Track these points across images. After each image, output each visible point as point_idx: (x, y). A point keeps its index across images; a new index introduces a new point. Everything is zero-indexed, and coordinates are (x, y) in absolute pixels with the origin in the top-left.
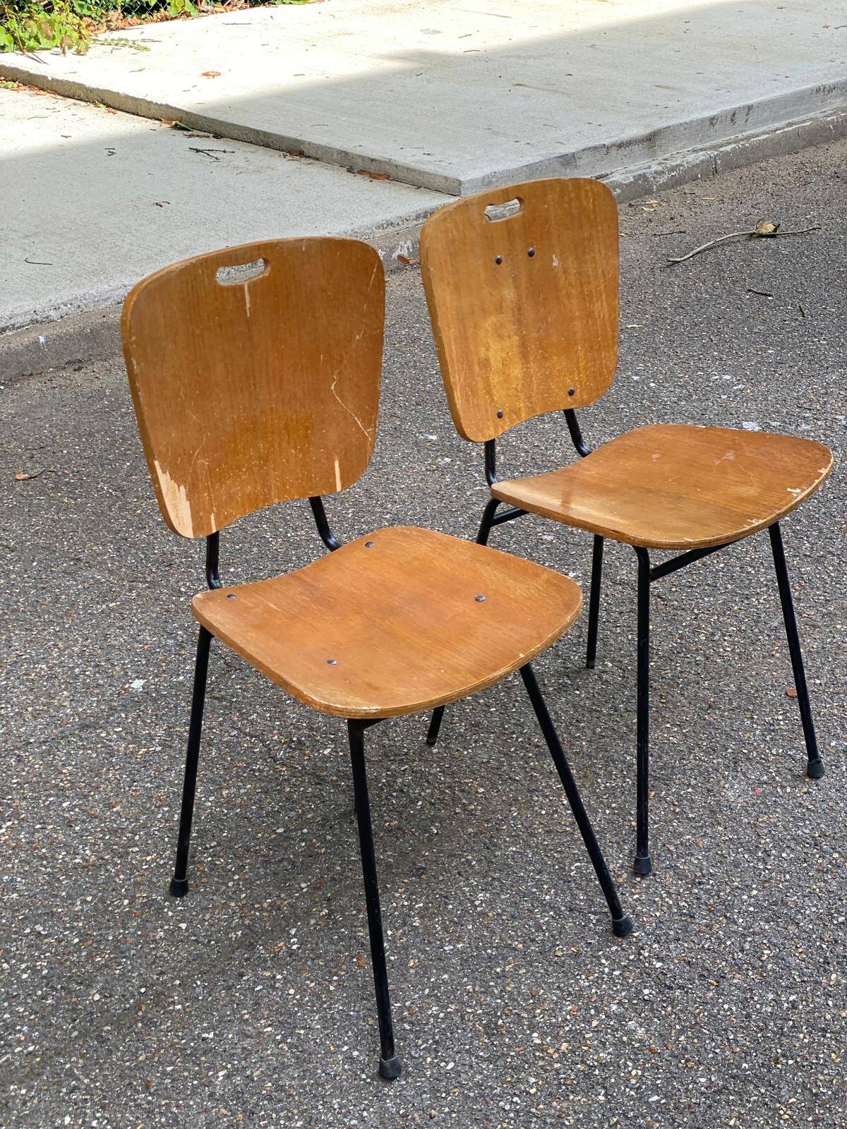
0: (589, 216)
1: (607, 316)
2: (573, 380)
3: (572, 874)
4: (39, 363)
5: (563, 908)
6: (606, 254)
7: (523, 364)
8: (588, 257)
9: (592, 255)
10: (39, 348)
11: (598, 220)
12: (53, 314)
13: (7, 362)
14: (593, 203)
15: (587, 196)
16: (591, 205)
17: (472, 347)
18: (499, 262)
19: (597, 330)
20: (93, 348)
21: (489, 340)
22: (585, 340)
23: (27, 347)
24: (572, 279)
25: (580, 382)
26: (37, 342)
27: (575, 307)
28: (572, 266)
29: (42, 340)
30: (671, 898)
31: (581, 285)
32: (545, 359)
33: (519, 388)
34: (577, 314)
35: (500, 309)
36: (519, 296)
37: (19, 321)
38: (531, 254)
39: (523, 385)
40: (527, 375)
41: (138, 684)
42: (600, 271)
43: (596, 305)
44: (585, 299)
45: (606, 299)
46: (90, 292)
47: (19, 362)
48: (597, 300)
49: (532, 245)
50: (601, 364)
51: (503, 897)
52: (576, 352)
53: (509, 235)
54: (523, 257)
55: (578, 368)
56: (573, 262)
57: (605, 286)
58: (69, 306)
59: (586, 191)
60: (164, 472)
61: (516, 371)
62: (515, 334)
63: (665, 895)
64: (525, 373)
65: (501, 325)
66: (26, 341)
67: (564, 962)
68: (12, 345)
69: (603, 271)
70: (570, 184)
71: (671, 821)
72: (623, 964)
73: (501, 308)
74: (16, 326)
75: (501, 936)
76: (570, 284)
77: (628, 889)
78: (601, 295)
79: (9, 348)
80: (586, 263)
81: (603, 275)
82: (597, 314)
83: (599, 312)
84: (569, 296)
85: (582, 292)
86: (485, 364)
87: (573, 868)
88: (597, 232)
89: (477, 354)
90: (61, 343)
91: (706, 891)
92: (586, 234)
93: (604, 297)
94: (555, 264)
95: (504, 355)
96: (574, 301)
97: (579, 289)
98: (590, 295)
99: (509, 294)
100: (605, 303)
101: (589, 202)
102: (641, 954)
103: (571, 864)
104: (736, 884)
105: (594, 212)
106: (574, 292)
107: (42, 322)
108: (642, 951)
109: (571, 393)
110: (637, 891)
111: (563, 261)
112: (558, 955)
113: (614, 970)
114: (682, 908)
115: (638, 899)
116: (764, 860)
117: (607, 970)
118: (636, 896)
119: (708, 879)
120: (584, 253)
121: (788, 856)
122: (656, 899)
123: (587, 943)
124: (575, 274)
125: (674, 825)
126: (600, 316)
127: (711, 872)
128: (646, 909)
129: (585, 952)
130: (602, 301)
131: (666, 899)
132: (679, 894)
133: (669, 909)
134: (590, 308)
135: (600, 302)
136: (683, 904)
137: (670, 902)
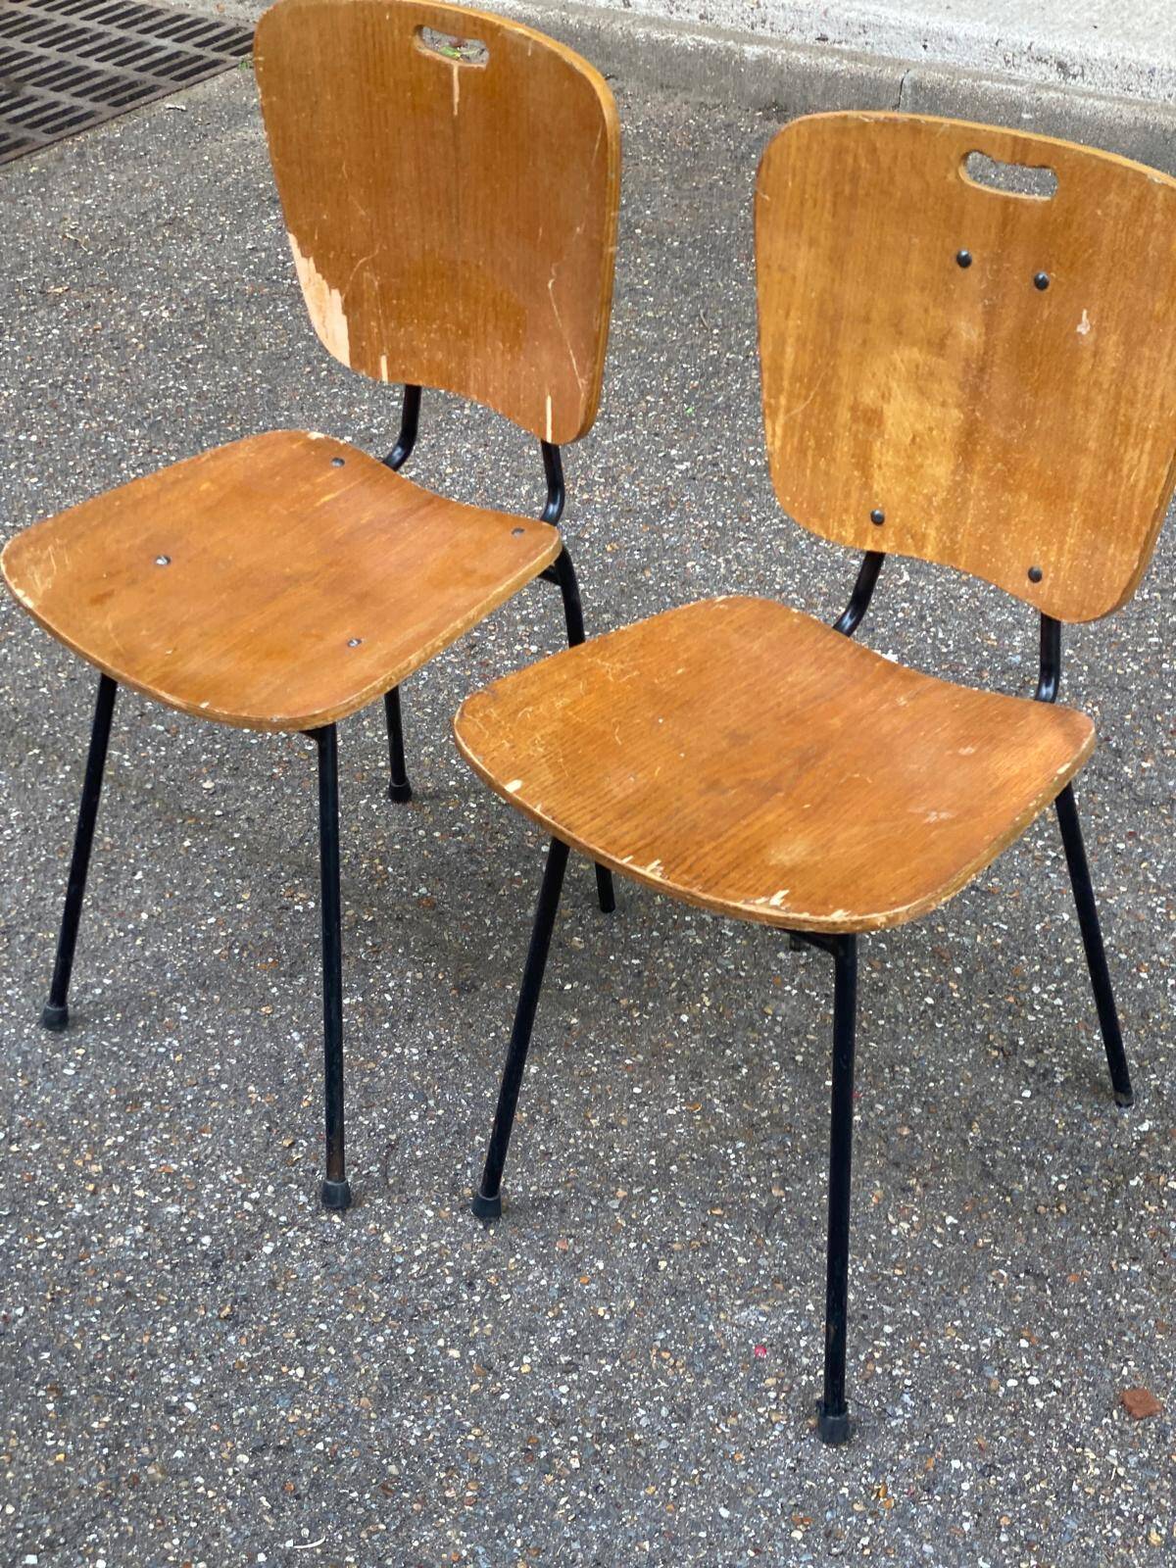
1: (1141, 484)
2: (1045, 555)
5: (393, 1137)
7: (958, 466)
8: (1146, 351)
9: (1155, 354)
17: (845, 373)
18: (964, 262)
19: (1116, 501)
21: (894, 385)
22: (1091, 504)
24: (1106, 379)
25: (1057, 570)
27: (1093, 427)
28: (1113, 349)
31: (1118, 397)
32: (1005, 484)
33: (936, 501)
35: (939, 344)
36: (989, 347)
38: (1041, 285)
39: (945, 501)
40: (958, 488)
42: (1158, 393)
43: (1130, 453)
44: (1115, 428)
45: (1151, 453)
48: (1136, 444)
49: (1048, 269)
50: (1104, 565)
51: (416, 1073)
52: (1068, 512)
53: (1004, 225)
54: (1019, 282)
55: (1062, 543)
56: (1117, 345)
57: (1158, 428)
60: (305, 255)
61: (940, 469)
62: (959, 406)
64: (957, 484)
65: (931, 374)
67: (272, 1151)
69: (1163, 397)
70: (1161, 196)
72: (270, 1211)
73: (942, 345)
76: (1097, 384)
78: (1145, 439)
80: (1140, 363)
81: (1162, 405)
82: (1125, 470)
83: (1131, 470)
84: (1088, 402)
85: (1114, 412)
86: (872, 419)
89: (855, 392)
92: (1158, 306)
93: (1148, 445)
94: (1080, 329)
95: (919, 427)
96: (1095, 421)
97: (1112, 402)
98: (1127, 428)
99: (968, 332)
100: (1145, 458)
102: (291, 1228)
106: (1100, 401)
108: (296, 1229)
109: (1035, 577)
110: (443, 1214)
111: (1098, 331)
112: (287, 1143)
113: (255, 1203)
114: (406, 1266)
115: (423, 1215)
116: (549, 1363)
117: (255, 1195)
118: (430, 1213)
119: (484, 1295)
120: (1142, 342)
121: (563, 1395)
122: (424, 1236)
123: (314, 1171)
124: (1114, 370)
125: (632, 1245)
126: (1129, 477)
127: (505, 1297)
128: (397, 1225)
129: (296, 1171)
130: (1142, 452)
131: (424, 1248)
132: (440, 1262)
133: (403, 1253)
134: (1118, 450)
135: (1138, 452)
136: (416, 1267)
137: (418, 1253)
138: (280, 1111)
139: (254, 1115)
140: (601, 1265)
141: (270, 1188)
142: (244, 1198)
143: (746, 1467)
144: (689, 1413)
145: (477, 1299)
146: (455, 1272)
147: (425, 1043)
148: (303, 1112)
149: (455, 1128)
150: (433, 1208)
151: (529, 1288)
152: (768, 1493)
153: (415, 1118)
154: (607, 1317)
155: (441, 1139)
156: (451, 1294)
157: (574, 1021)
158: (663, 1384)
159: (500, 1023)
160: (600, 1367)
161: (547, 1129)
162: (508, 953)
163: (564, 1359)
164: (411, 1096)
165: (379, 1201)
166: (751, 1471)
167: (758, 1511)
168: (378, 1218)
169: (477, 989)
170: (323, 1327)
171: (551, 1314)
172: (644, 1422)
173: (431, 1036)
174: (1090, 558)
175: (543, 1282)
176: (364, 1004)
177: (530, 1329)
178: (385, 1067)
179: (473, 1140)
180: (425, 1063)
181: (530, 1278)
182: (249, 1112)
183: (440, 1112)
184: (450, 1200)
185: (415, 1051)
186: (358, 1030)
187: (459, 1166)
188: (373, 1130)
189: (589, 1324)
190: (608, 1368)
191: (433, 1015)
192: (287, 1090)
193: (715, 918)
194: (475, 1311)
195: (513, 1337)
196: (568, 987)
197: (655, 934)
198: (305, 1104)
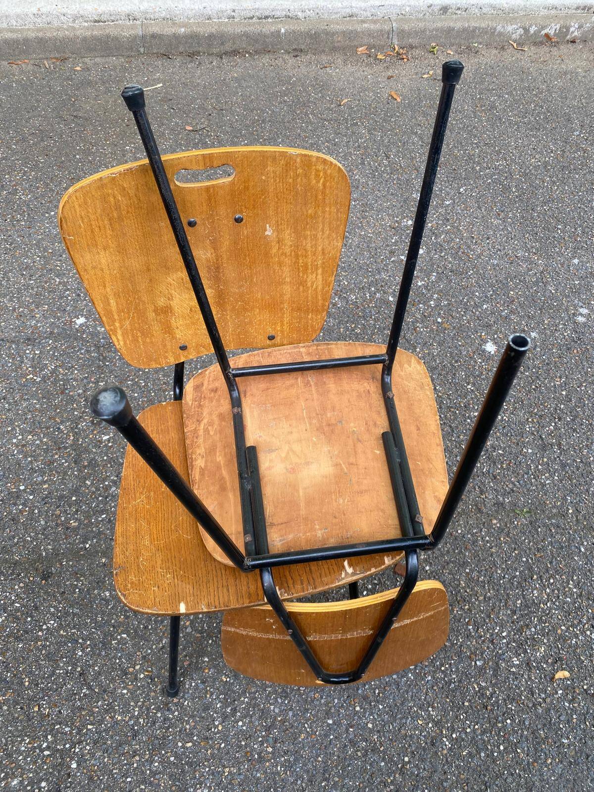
0: (316, 197)
1: (320, 287)
2: (274, 329)
3: (113, 642)
4: (277, 45)
5: (79, 669)
6: (329, 235)
8: (308, 233)
9: (314, 232)
10: (279, 36)
11: (327, 202)
12: (300, 14)
13: (258, 40)
14: (324, 185)
15: (317, 176)
16: (320, 185)
19: (307, 297)
20: (313, 44)
22: (294, 302)
23: (272, 33)
24: (287, 250)
25: (282, 332)
26: (279, 31)
27: (286, 273)
28: (288, 237)
29: (283, 31)
30: (141, 708)
31: (297, 256)
32: (245, 309)
34: (288, 280)
36: (218, 256)
37: (278, 14)
38: (238, 220)
41: (81, 320)
42: (320, 248)
43: (310, 277)
44: (299, 269)
45: (323, 274)
46: (328, 6)
47: (265, 41)
48: (313, 273)
49: (241, 212)
50: (307, 322)
51: (62, 632)
52: (282, 309)
53: (210, 200)
54: (228, 222)
55: (281, 321)
56: (290, 234)
57: (324, 263)
58: (312, 11)
59: (317, 171)
63: (140, 704)
66: (273, 29)
67: (33, 718)
68: (264, 29)
69: (323, 249)
70: (298, 160)
71: (211, 637)
72: (58, 747)
74: (275, 16)
75: (26, 667)
76: (284, 254)
77: (127, 681)
78: (317, 269)
79: (261, 31)
80: (305, 238)
81: (323, 253)
82: (309, 284)
83: (312, 283)
84: (280, 263)
87: (119, 637)
88: (324, 212)
90: (294, 36)
91: (166, 719)
92: (310, 212)
93: (320, 271)
94: (267, 233)
96: (286, 270)
97: (294, 260)
98: (306, 267)
100: (320, 277)
101: (318, 182)
102: (75, 747)
103: (123, 632)
104: (188, 727)
105: (323, 193)
106: (287, 261)
107: (292, 18)
108: (77, 746)
109: (271, 338)
110: (131, 687)
111: (278, 232)
112: (36, 709)
113: (48, 748)
114: (137, 723)
115: (123, 695)
116: (225, 717)
117: (45, 745)
118: (125, 691)
119: (178, 709)
120: (305, 229)
121: (242, 726)
122: (132, 704)
123: (60, 712)
124: (291, 246)
125: (210, 642)
126: (312, 286)
127: (186, 703)
128: (117, 708)
129: (52, 719)
130: (317, 275)
131: (137, 709)
132: (148, 709)
133: (130, 719)
134: (303, 277)
135: (314, 275)
136: (141, 721)
137: (136, 713)
138: (19, 695)
139: (9, 707)
140: (206, 659)
141: (49, 737)
142: (42, 751)
143: (322, 698)
144: (286, 692)
145: (176, 713)
146: (158, 709)
147: (53, 614)
148: (29, 688)
149: (101, 645)
150: (124, 688)
151: (190, 691)
152: (336, 701)
153: (80, 653)
154: (228, 680)
155: (99, 655)
156: (165, 720)
157: (104, 560)
158: (269, 689)
159: (76, 583)
160: (243, 702)
161: (136, 616)
162: (50, 547)
163: (229, 710)
164: (70, 645)
165: (100, 703)
166: (324, 697)
167: (339, 711)
168: (107, 711)
169: (52, 574)
170: (129, 780)
171: (208, 696)
172: (277, 711)
173: (52, 610)
174: (299, 323)
175: (193, 684)
176: (9, 615)
177: (206, 708)
178: (46, 639)
179: (112, 644)
180: (61, 624)
181: (187, 686)
182: (5, 708)
183: (88, 643)
184: (127, 679)
185: (52, 622)
186: (18, 631)
187: (118, 661)
188: (67, 672)
189: (224, 687)
190: (246, 700)
191: (44, 599)
192: (13, 684)
193: (117, 476)
194: (180, 719)
195: (203, 717)
196: (87, 546)
197: (100, 498)
198: (27, 684)
